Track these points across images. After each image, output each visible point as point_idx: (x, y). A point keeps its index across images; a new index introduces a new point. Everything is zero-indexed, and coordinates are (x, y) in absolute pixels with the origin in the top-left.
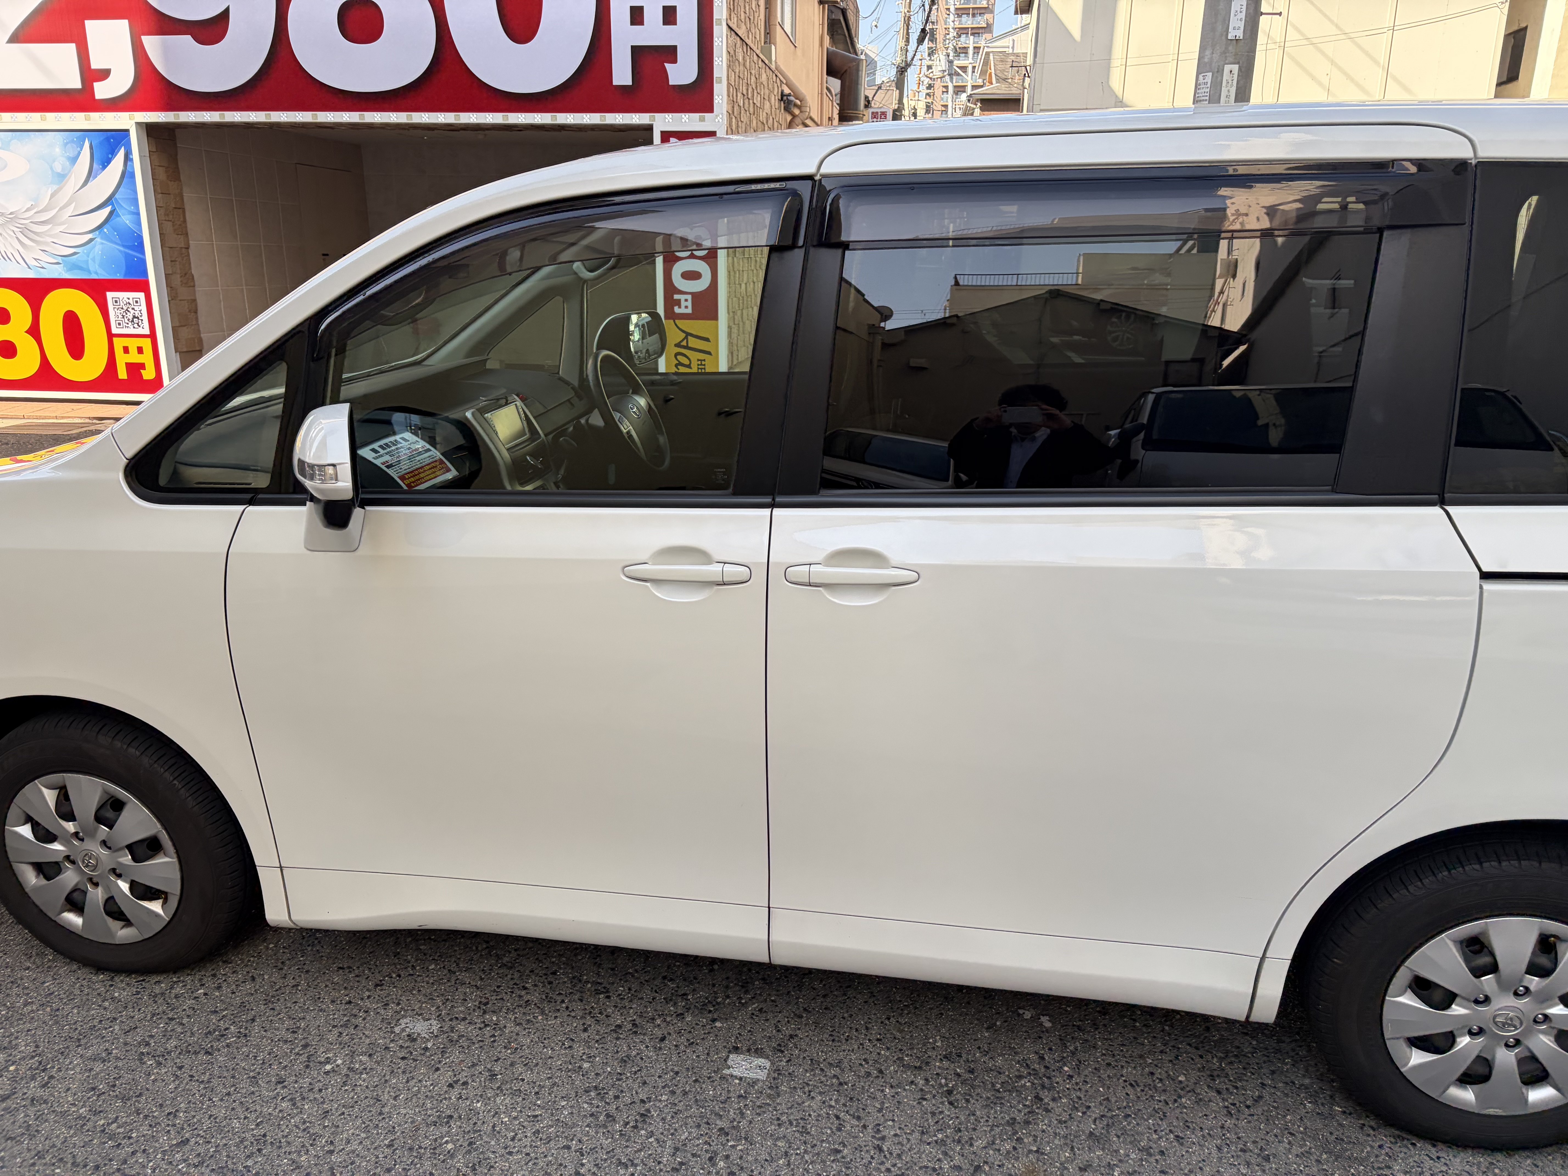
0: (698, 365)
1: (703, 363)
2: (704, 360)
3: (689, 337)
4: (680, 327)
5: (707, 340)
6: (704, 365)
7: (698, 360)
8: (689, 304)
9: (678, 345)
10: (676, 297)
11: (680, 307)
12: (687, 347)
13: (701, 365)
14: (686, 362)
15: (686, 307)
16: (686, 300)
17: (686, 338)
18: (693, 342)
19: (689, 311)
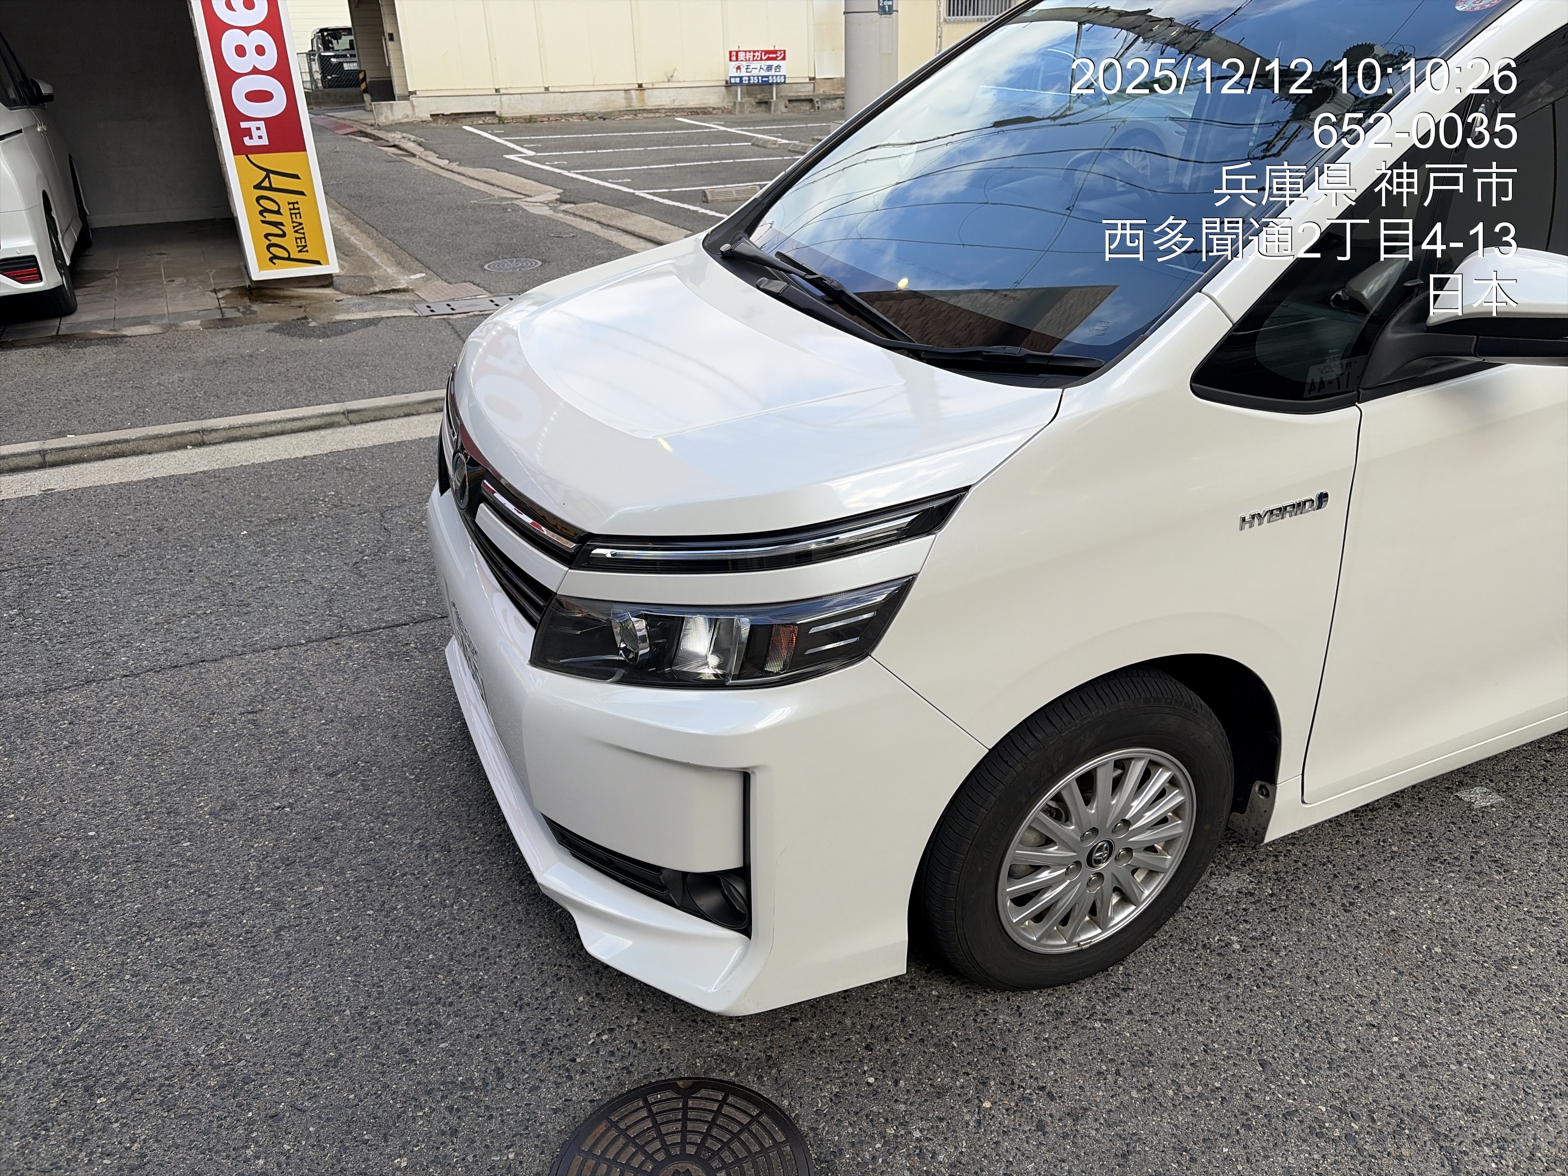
0: (290, 209)
1: (296, 206)
2: (297, 203)
3: (272, 175)
4: (257, 163)
5: (296, 177)
6: (298, 209)
7: (289, 203)
8: (263, 132)
9: (258, 187)
10: (244, 125)
11: (251, 138)
12: (271, 188)
13: (294, 209)
14: (274, 207)
15: (260, 137)
16: (258, 129)
17: (267, 176)
18: (277, 181)
19: (265, 141)
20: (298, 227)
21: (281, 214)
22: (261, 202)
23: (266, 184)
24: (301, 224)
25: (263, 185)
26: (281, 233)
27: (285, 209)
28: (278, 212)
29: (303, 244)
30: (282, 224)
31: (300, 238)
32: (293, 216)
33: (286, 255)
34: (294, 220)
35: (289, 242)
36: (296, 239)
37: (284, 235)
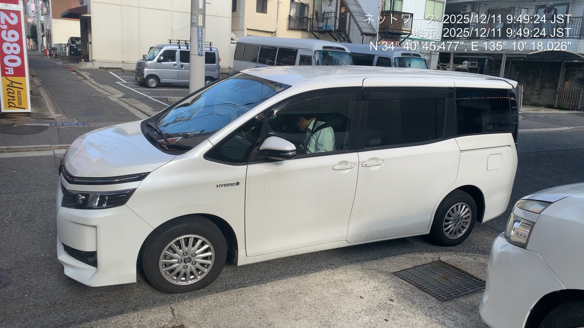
0: (18, 93)
1: (20, 92)
2: (20, 91)
3: (13, 83)
4: (9, 79)
5: (21, 84)
6: (20, 93)
7: (17, 91)
8: (12, 71)
9: (8, 86)
10: (6, 68)
11: (8, 72)
12: (12, 87)
13: (19, 93)
14: (12, 92)
15: (11, 72)
16: (11, 70)
17: (12, 83)
18: (14, 85)
19: (13, 73)
20: (19, 98)
21: (14, 94)
22: (8, 90)
23: (11, 85)
24: (20, 97)
25: (10, 85)
26: (13, 99)
27: (16, 93)
28: (14, 93)
29: (20, 103)
30: (14, 97)
31: (20, 101)
32: (18, 95)
33: (14, 106)
34: (19, 96)
35: (16, 102)
36: (18, 101)
37: (14, 100)
